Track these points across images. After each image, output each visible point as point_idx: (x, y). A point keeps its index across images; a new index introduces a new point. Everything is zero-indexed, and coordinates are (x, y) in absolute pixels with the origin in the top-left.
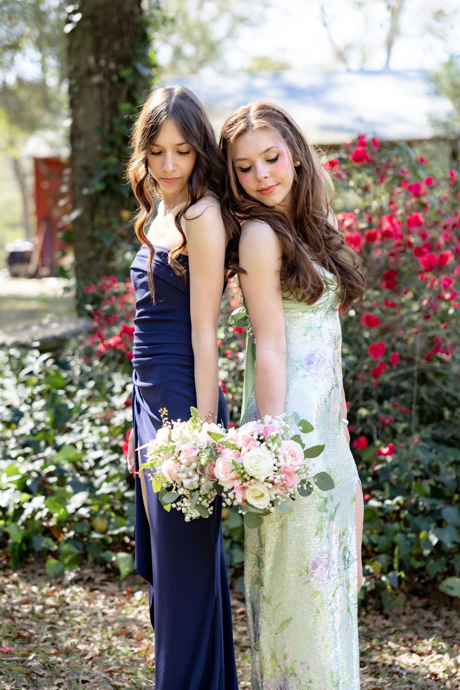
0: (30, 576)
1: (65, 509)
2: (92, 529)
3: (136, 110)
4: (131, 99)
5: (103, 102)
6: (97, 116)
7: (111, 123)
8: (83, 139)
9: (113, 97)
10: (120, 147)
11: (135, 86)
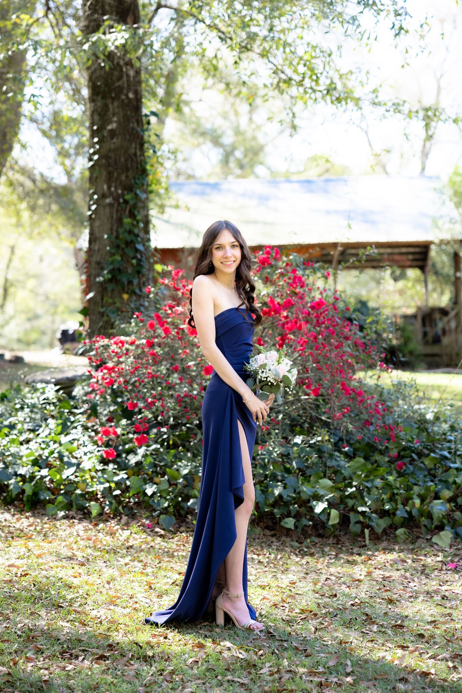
0: (37, 515)
1: (61, 477)
2: (77, 488)
3: (135, 223)
4: (132, 215)
5: (112, 217)
6: (108, 226)
7: (117, 232)
8: (97, 243)
9: (119, 214)
10: (123, 249)
11: (134, 206)
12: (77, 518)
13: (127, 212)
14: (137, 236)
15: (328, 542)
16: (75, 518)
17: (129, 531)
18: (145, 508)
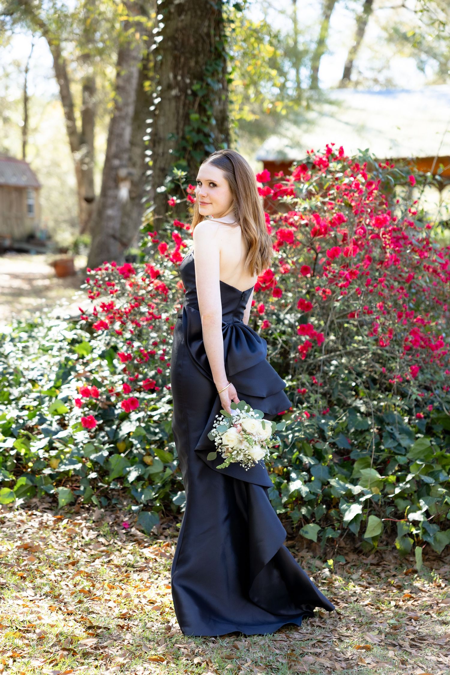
1: (29, 451)
2: (48, 466)
3: (205, 119)
4: (202, 110)
5: (178, 113)
6: (173, 124)
7: (183, 131)
8: (162, 145)
9: (186, 108)
10: (190, 152)
11: (206, 98)
12: (41, 508)
13: (196, 106)
14: (207, 136)
15: (365, 561)
16: (37, 508)
17: (96, 532)
18: (130, 498)
